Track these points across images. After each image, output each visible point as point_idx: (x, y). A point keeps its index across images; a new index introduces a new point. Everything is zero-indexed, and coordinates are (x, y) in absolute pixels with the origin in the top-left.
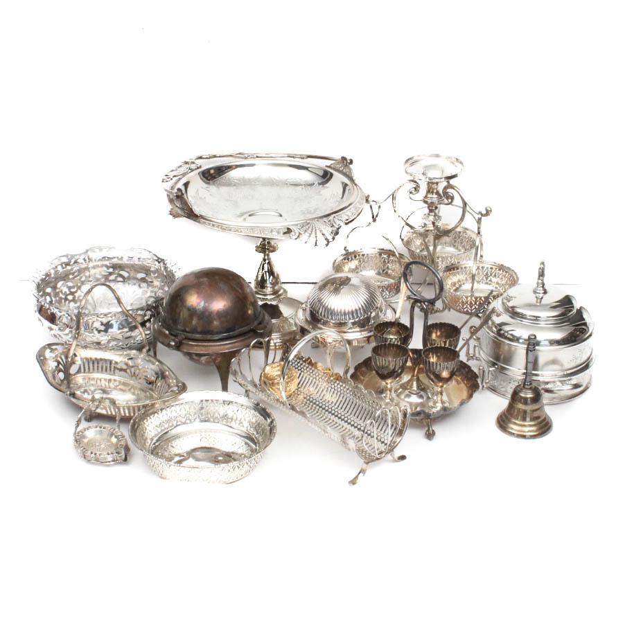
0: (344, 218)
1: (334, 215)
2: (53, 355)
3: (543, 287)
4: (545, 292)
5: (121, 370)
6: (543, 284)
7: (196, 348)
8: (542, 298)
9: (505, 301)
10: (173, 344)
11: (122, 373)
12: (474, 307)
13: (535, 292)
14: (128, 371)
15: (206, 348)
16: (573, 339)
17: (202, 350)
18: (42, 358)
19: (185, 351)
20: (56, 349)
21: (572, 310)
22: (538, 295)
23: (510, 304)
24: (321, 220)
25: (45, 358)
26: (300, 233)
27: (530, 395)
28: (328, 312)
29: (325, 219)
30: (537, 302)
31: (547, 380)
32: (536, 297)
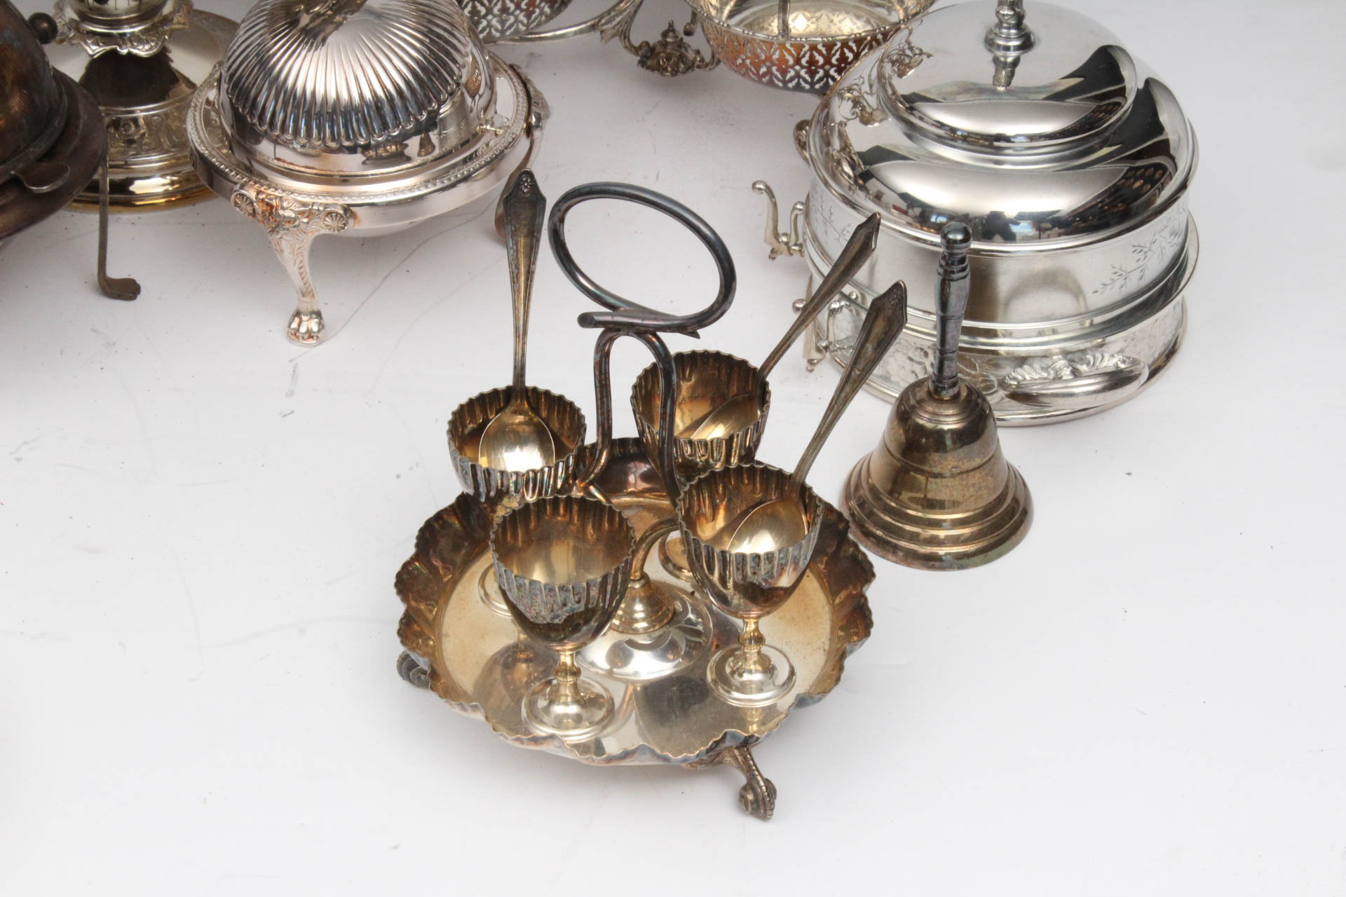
3: (1019, 25)
4: (1027, 44)
6: (1020, 18)
8: (1016, 63)
9: (888, 69)
12: (792, 73)
13: (990, 43)
16: (1121, 207)
21: (1119, 105)
22: (1000, 53)
23: (904, 85)
27: (950, 422)
28: (285, 104)
30: (996, 78)
31: (1022, 351)
32: (996, 60)
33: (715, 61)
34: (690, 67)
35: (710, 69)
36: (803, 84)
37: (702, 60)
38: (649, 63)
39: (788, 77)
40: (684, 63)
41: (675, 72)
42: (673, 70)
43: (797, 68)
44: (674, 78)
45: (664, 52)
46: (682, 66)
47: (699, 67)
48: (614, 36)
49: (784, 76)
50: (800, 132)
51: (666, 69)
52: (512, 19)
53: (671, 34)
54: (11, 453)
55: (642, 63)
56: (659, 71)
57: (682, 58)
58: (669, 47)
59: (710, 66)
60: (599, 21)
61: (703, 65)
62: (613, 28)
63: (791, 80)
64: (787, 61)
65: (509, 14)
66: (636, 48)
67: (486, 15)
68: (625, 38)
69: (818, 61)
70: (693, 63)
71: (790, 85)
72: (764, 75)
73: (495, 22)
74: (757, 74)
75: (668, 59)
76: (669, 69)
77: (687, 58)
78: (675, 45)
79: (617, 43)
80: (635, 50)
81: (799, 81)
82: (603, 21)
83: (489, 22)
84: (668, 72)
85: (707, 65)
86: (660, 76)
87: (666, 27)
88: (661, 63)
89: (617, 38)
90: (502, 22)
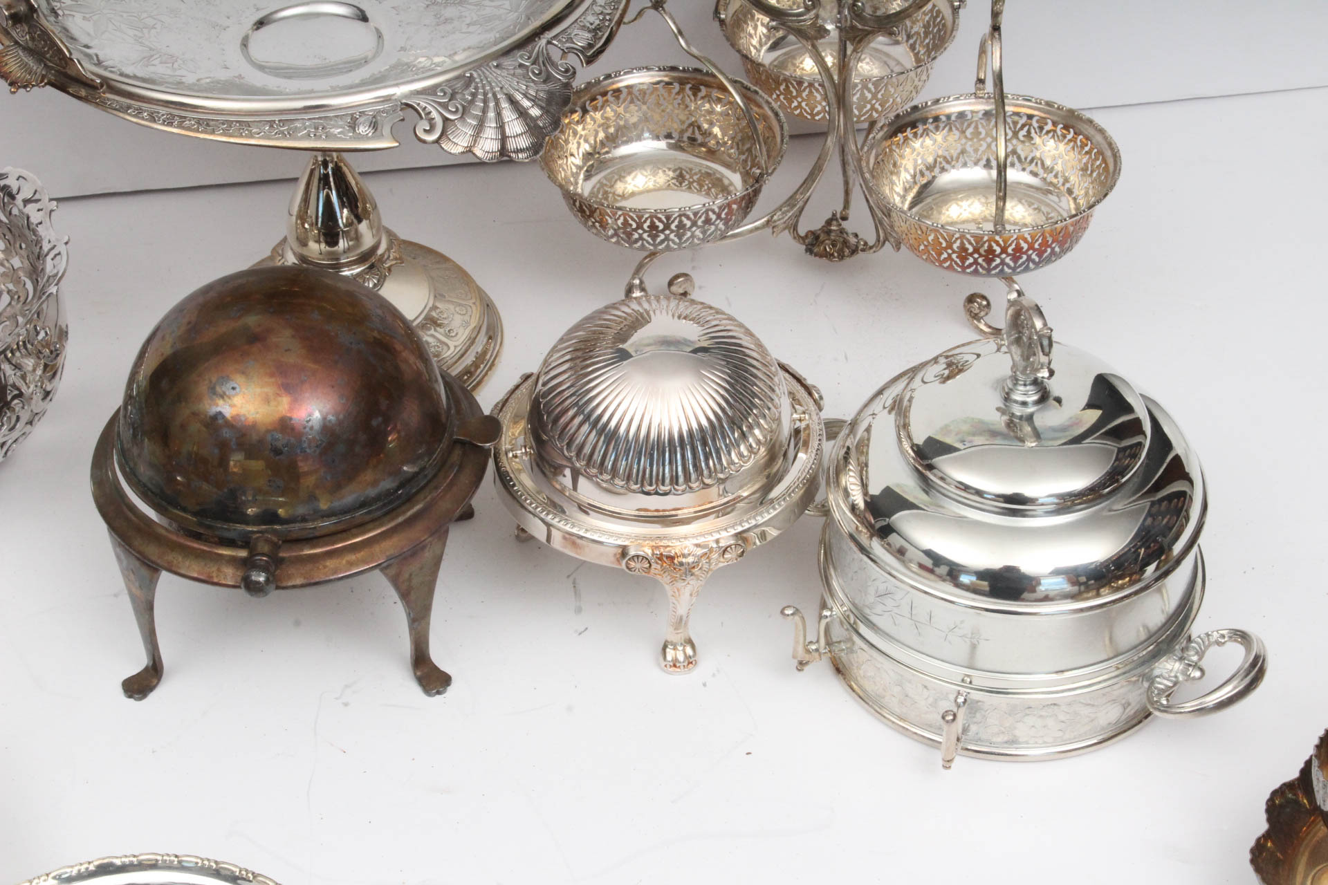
0: (581, 39)
1: (549, 35)
7: (330, 563)
19: (299, 582)
24: (508, 62)
26: (446, 120)
29: (521, 57)
33: (880, 243)
34: (854, 251)
35: (874, 252)
36: (980, 270)
37: (866, 244)
38: (816, 250)
39: (967, 263)
40: (848, 247)
41: (842, 257)
42: (839, 255)
43: (976, 256)
44: (841, 263)
45: (829, 239)
46: (847, 251)
47: (863, 250)
48: (785, 229)
49: (963, 263)
50: (972, 305)
51: (832, 255)
52: (713, 228)
53: (834, 223)
54: (337, 699)
55: (809, 250)
56: (826, 257)
57: (846, 243)
58: (833, 234)
59: (874, 249)
60: (772, 217)
61: (867, 248)
62: (785, 223)
63: (970, 265)
64: (967, 249)
65: (711, 224)
66: (802, 237)
67: (691, 227)
68: (794, 230)
69: (995, 251)
70: (857, 247)
71: (968, 271)
72: (945, 260)
73: (698, 233)
74: (938, 260)
75: (834, 246)
76: (836, 254)
77: (849, 242)
78: (838, 232)
79: (786, 236)
80: (802, 239)
81: (976, 267)
82: (775, 218)
83: (693, 233)
84: (835, 257)
85: (871, 248)
86: (827, 261)
87: (830, 216)
88: (828, 250)
89: (787, 231)
90: (704, 232)
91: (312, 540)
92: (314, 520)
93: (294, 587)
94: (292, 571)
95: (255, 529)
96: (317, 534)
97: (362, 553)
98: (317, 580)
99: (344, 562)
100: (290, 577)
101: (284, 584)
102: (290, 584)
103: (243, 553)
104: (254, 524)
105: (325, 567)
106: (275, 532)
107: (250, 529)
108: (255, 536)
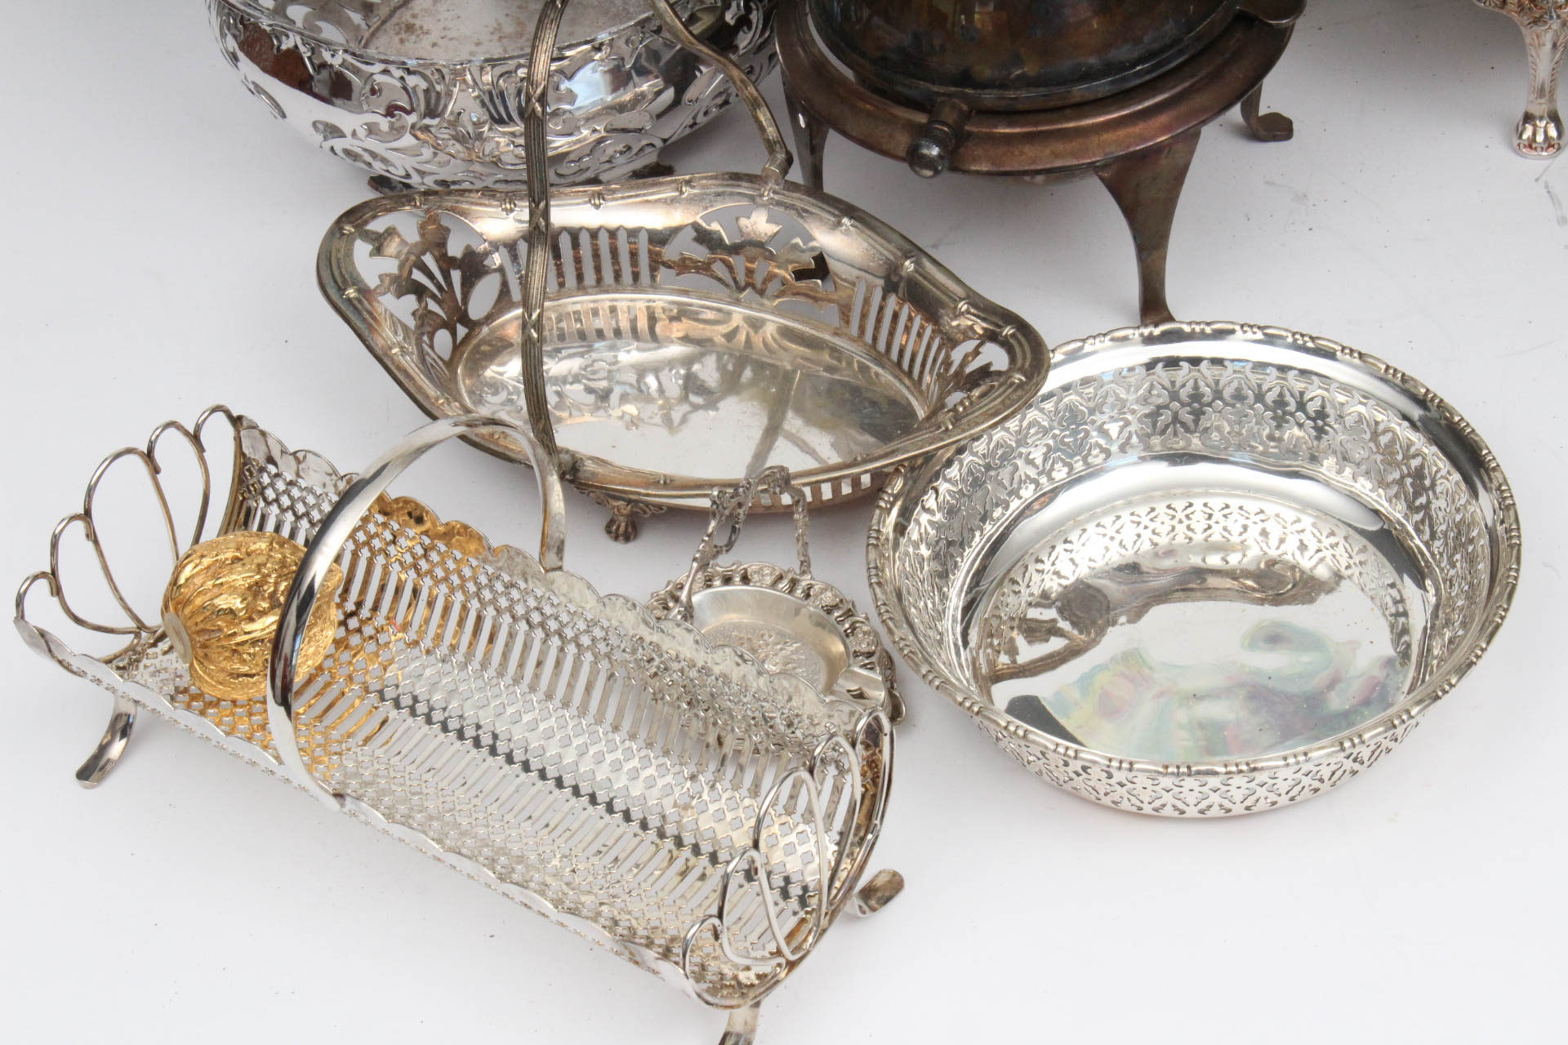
2: (389, 265)
5: (684, 266)
7: (1030, 151)
10: (935, 151)
11: (691, 278)
14: (719, 269)
15: (1073, 145)
17: (1056, 155)
18: (351, 292)
19: (984, 167)
20: (391, 232)
25: (364, 291)
91: (1010, 114)
92: (1017, 89)
93: (978, 173)
94: (979, 151)
95: (941, 89)
96: (1020, 107)
97: (1074, 144)
98: (1008, 169)
99: (1048, 151)
100: (975, 160)
101: (966, 167)
102: (973, 168)
103: (921, 118)
104: (941, 84)
105: (1022, 153)
106: (965, 98)
107: (935, 88)
108: (940, 99)
